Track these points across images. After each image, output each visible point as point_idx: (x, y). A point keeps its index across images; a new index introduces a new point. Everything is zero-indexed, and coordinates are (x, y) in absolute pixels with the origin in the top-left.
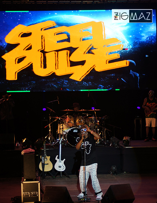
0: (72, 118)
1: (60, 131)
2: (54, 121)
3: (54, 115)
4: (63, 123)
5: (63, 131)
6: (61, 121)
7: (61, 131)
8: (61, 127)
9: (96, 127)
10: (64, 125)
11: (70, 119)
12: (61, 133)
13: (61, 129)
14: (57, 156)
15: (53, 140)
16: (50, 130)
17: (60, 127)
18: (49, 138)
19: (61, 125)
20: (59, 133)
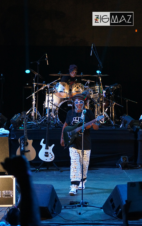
0: (67, 85)
1: (48, 104)
2: (41, 89)
3: (40, 81)
4: (53, 92)
5: (52, 104)
6: (51, 90)
7: (50, 104)
8: (50, 98)
9: (101, 99)
10: (54, 95)
11: (63, 87)
12: (49, 107)
13: (50, 102)
14: (43, 140)
15: (38, 116)
16: (33, 103)
17: (48, 98)
18: (33, 114)
19: (51, 95)
20: (46, 106)
